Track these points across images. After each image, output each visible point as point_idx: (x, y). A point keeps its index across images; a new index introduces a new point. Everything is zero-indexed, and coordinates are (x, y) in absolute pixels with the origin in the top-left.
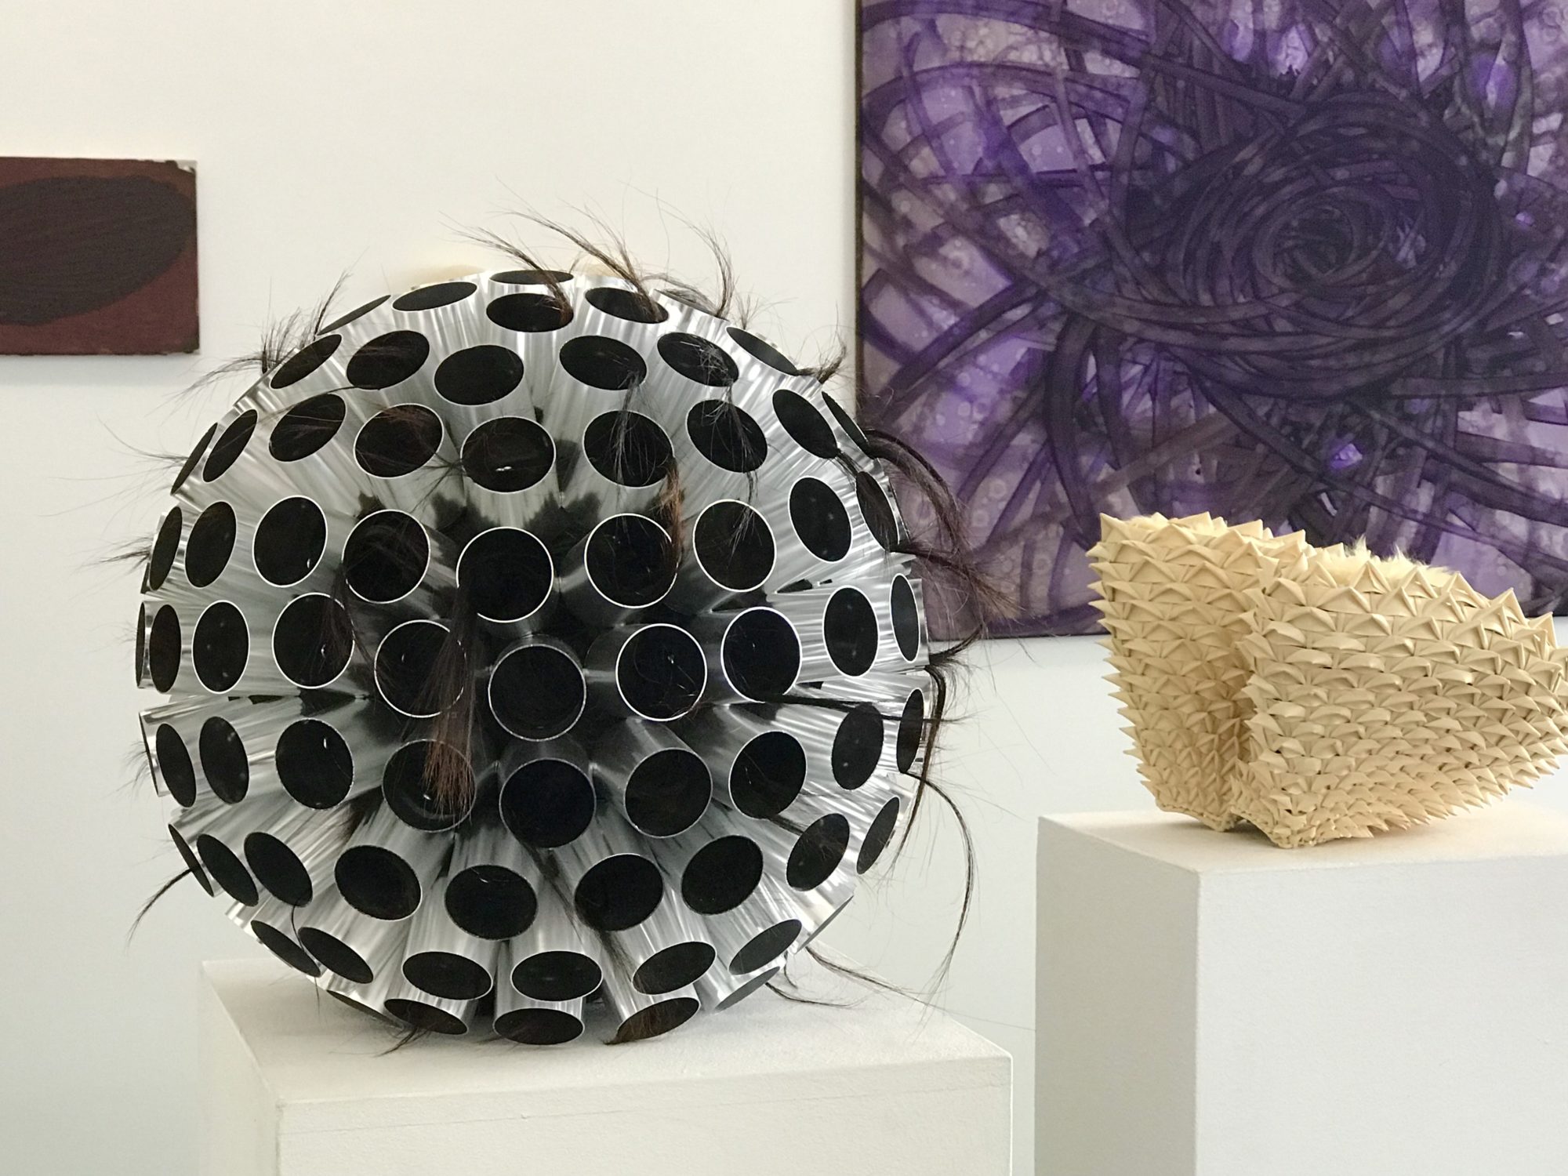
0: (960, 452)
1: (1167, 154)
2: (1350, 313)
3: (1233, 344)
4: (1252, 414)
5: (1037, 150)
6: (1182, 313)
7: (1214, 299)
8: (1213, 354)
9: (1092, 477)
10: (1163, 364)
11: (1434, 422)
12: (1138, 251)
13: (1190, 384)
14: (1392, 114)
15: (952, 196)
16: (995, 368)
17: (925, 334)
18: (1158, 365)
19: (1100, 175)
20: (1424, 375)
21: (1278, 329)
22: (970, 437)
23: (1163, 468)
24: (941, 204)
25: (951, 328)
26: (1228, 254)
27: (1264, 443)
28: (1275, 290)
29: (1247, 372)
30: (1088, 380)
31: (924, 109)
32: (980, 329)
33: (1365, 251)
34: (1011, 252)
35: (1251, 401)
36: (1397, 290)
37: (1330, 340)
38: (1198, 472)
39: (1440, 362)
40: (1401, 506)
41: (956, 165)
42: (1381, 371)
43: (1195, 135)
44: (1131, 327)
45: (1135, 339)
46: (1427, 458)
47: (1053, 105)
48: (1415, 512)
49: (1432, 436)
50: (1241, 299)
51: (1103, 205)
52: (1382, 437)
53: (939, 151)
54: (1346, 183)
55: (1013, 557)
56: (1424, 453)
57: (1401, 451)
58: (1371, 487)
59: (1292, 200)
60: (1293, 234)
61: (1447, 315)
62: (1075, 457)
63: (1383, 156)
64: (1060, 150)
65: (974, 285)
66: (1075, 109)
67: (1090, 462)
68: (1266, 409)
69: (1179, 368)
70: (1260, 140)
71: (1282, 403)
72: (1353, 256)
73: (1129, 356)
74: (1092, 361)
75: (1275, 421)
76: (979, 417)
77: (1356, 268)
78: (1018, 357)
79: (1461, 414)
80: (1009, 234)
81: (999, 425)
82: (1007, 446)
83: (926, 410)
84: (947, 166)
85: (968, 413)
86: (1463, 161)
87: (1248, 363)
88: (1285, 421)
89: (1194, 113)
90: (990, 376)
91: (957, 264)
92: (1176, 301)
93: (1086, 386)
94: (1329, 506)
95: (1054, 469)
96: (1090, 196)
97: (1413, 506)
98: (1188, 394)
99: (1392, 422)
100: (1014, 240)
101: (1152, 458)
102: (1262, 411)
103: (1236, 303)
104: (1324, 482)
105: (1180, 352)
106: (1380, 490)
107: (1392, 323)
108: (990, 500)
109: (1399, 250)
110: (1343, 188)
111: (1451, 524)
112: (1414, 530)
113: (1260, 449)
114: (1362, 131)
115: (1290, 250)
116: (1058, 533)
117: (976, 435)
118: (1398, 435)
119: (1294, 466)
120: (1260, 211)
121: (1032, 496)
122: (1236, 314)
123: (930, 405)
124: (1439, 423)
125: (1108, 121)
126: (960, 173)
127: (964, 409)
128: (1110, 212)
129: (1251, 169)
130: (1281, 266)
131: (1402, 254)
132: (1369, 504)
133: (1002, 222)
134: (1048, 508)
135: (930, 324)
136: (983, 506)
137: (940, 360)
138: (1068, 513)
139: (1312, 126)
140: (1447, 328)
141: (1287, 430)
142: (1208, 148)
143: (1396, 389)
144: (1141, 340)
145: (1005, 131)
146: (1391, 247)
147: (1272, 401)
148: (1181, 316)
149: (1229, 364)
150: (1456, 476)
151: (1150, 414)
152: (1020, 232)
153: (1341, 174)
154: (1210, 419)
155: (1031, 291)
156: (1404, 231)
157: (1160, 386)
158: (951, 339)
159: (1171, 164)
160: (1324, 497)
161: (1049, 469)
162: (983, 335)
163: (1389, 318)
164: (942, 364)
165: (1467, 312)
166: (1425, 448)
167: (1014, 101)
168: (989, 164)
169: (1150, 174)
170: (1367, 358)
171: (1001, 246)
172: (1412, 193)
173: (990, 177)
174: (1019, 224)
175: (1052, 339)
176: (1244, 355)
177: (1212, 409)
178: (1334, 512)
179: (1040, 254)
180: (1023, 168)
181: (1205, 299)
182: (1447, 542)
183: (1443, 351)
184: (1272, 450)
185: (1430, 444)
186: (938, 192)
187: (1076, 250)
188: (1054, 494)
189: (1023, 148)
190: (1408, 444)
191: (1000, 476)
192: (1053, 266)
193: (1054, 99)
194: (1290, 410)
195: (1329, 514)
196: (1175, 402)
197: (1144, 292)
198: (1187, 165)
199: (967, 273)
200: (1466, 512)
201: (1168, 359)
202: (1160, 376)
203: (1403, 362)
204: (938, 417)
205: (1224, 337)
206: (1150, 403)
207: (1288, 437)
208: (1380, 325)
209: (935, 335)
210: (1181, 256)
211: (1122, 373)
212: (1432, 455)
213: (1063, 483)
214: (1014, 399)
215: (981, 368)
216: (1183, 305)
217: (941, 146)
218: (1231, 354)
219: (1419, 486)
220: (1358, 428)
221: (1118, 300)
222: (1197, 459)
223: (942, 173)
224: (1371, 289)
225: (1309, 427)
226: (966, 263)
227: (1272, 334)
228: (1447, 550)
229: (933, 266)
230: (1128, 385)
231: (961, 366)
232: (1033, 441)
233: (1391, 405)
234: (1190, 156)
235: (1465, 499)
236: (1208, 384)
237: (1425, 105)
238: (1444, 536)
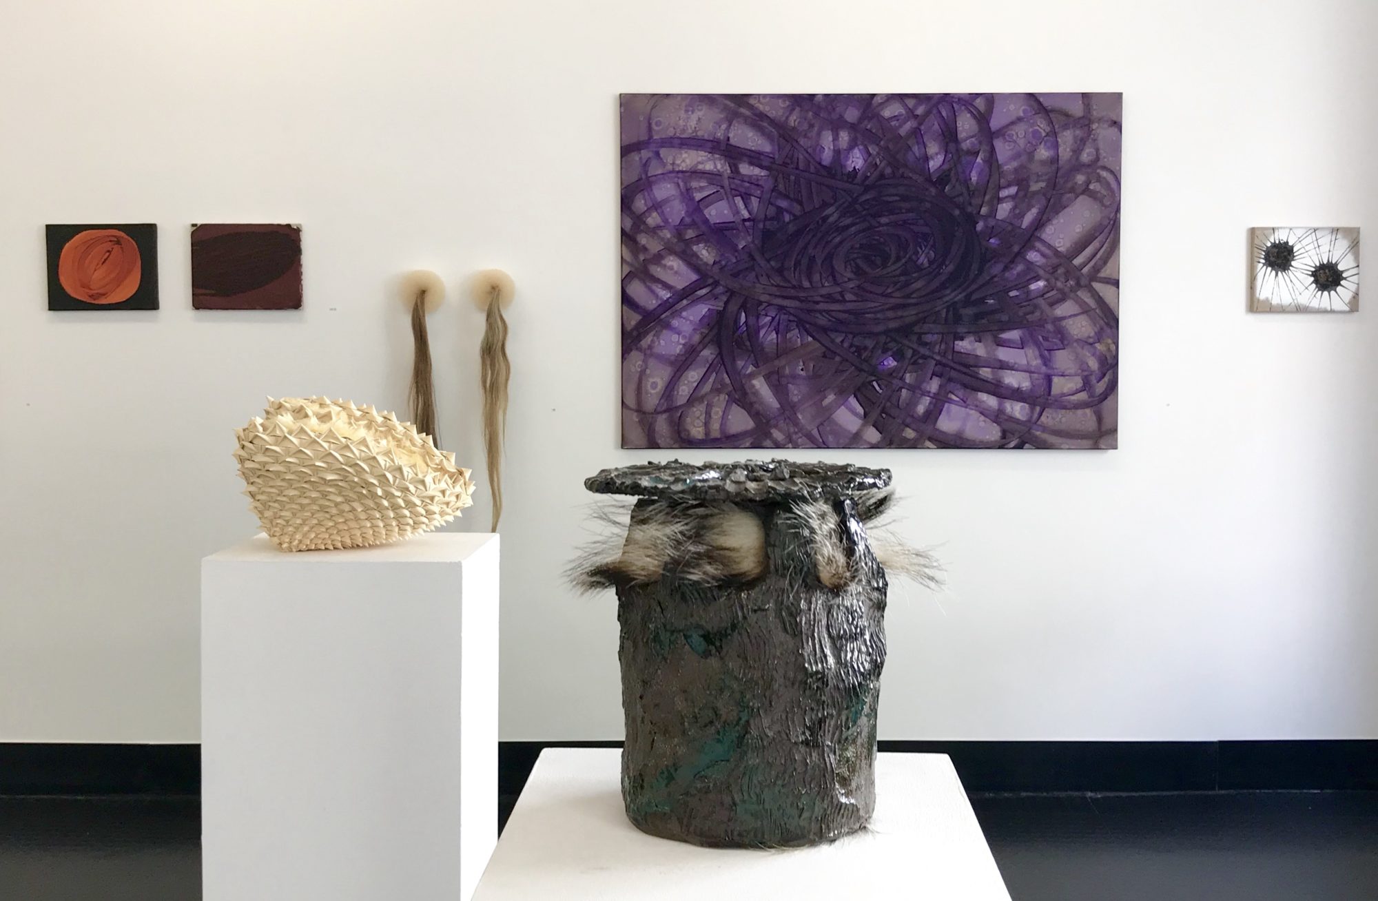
0: (673, 358)
1: (785, 213)
2: (889, 291)
3: (821, 306)
4: (833, 341)
5: (713, 212)
6: (792, 291)
7: (811, 284)
8: (809, 311)
9: (743, 371)
10: (782, 316)
11: (940, 346)
12: (768, 261)
13: (797, 326)
14: (914, 189)
15: (669, 236)
16: (691, 318)
17: (654, 302)
18: (780, 317)
19: (747, 224)
20: (934, 322)
21: (847, 299)
22: (678, 351)
23: (784, 367)
24: (662, 239)
25: (668, 299)
26: (819, 262)
27: (839, 355)
28: (846, 280)
29: (830, 320)
30: (741, 324)
31: (654, 194)
32: (682, 300)
33: (898, 259)
34: (700, 262)
35: (833, 335)
36: (917, 279)
37: (879, 304)
38: (802, 370)
39: (944, 315)
40: (920, 389)
41: (670, 220)
42: (907, 320)
43: (800, 203)
44: (764, 298)
45: (766, 304)
46: (936, 365)
47: (722, 190)
48: (930, 392)
49: (939, 353)
50: (826, 284)
51: (750, 239)
52: (909, 353)
53: (662, 214)
54: (887, 224)
55: (701, 409)
56: (934, 362)
57: (920, 361)
58: (902, 379)
59: (856, 234)
60: (856, 251)
61: (948, 292)
62: (734, 360)
63: (909, 211)
64: (726, 212)
65: (680, 278)
66: (733, 192)
67: (742, 365)
68: (841, 339)
69: (792, 318)
70: (837, 204)
71: (850, 336)
72: (891, 261)
73: (763, 312)
74: (743, 314)
75: (846, 345)
76: (682, 341)
77: (894, 267)
78: (704, 313)
79: (956, 342)
80: (699, 254)
81: (693, 346)
82: (698, 356)
83: (655, 338)
84: (666, 221)
85: (677, 340)
86: (957, 212)
87: (830, 315)
88: (851, 346)
89: (800, 192)
90: (688, 322)
91: (671, 268)
92: (790, 285)
93: (740, 327)
94: (877, 388)
95: (722, 367)
96: (742, 234)
97: (928, 389)
98: (797, 331)
99: (915, 346)
100: (701, 256)
101: (776, 362)
102: (838, 340)
103: (823, 286)
104: (875, 376)
105: (792, 311)
106: (907, 381)
107: (914, 295)
108: (688, 382)
109: (919, 259)
110: (885, 228)
111: (951, 399)
112: (928, 402)
113: (838, 359)
114: (898, 198)
115: (854, 260)
116: (725, 398)
117: (681, 351)
118: (919, 353)
119: (857, 368)
120: (838, 239)
121: (711, 380)
122: (824, 291)
123: (657, 335)
124: (943, 347)
125: (753, 198)
126: (673, 224)
127: (675, 337)
128: (753, 242)
129: (831, 219)
130: (849, 266)
131: (920, 261)
132: (901, 388)
133: (695, 248)
134: (720, 387)
135: (657, 296)
136: (685, 385)
137: (662, 314)
138: (731, 388)
139: (867, 197)
140: (947, 299)
141: (853, 349)
142: (807, 210)
143: (917, 329)
144: (770, 305)
145: (696, 203)
146: (914, 257)
147: (844, 335)
148: (793, 292)
149: (820, 316)
150: (953, 374)
151: (775, 341)
152: (704, 252)
153: (884, 220)
154: (809, 343)
155: (710, 281)
156: (922, 249)
157: (781, 327)
158: (668, 304)
159: (787, 218)
160: (875, 384)
161: (720, 367)
162: (685, 302)
163: (912, 294)
164: (663, 316)
165: (959, 290)
166: (935, 360)
167: (702, 188)
168: (688, 220)
169: (775, 223)
170: (900, 313)
171: (694, 259)
172: (926, 230)
173: (689, 226)
174: (704, 248)
175: (722, 304)
176: (828, 312)
177: (810, 339)
178: (881, 391)
179: (714, 263)
180: (706, 221)
181: (806, 284)
182: (948, 408)
183: (945, 310)
184: (845, 360)
185: (938, 358)
186: (661, 234)
187: (734, 261)
188: (723, 379)
189: (706, 212)
190: (924, 357)
191: (694, 370)
192: (722, 269)
193: (722, 187)
194: (855, 339)
195: (878, 392)
196: (789, 336)
197: (772, 281)
198: (796, 218)
199: (676, 273)
200: (961, 393)
201: (785, 314)
202: (781, 322)
203: (920, 315)
204: (661, 341)
205: (817, 303)
206: (775, 336)
207: (853, 353)
208: (908, 296)
209: (660, 302)
210: (793, 263)
211: (760, 320)
212: (938, 363)
213: (727, 374)
214: (702, 333)
215: (684, 318)
216: (794, 287)
217: (663, 212)
218: (820, 312)
219: (931, 379)
220: (895, 349)
221: (758, 285)
222: (801, 363)
223: (662, 224)
224: (902, 278)
225: (865, 348)
226: (676, 267)
227: (844, 301)
228: (949, 412)
229: (659, 269)
230: (763, 327)
231: (674, 317)
232: (711, 354)
233: (914, 338)
234: (798, 213)
235: (959, 386)
236: (808, 326)
237: (934, 184)
238: (946, 405)
